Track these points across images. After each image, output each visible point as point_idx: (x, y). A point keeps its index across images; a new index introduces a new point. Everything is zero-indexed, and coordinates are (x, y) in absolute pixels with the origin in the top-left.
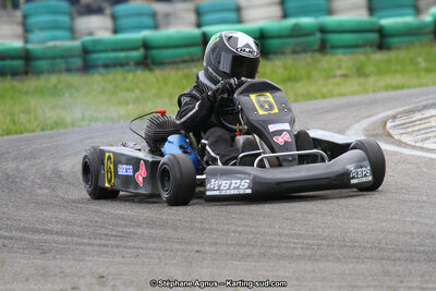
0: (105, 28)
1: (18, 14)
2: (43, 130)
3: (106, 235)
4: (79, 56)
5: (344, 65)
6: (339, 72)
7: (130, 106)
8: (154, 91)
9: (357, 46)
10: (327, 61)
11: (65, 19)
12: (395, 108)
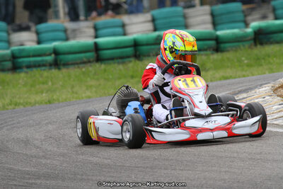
0: (32, 41)
3: (15, 185)
4: (10, 60)
7: (44, 95)
8: (61, 83)
11: (4, 35)
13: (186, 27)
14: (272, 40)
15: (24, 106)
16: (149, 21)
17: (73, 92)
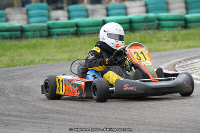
0: (64, 16)
1: (24, 9)
2: (25, 65)
4: (46, 30)
5: (167, 36)
6: (164, 39)
7: (67, 54)
8: (79, 47)
9: (174, 27)
10: (160, 34)
11: (46, 12)
12: (181, 58)
13: (168, 10)
15: (53, 62)
16: (143, 6)
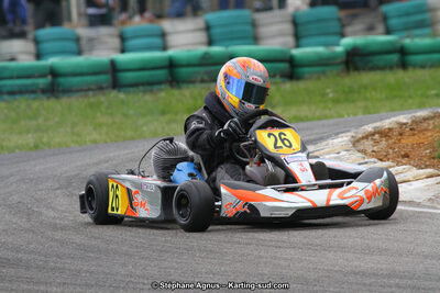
0: (27, 53)
7: (30, 135)
13: (256, 39)
14: (370, 65)
16: (201, 30)
17: (73, 134)
